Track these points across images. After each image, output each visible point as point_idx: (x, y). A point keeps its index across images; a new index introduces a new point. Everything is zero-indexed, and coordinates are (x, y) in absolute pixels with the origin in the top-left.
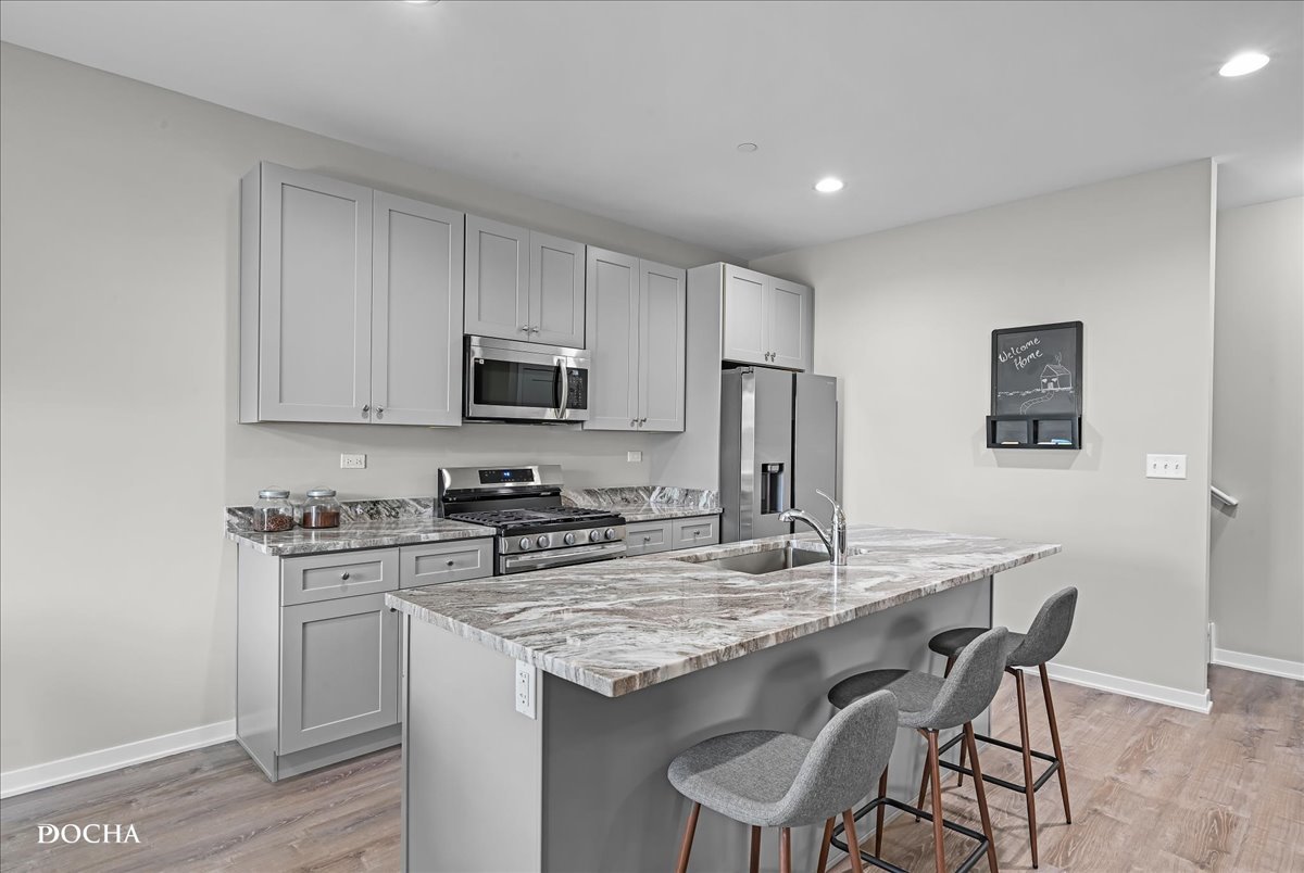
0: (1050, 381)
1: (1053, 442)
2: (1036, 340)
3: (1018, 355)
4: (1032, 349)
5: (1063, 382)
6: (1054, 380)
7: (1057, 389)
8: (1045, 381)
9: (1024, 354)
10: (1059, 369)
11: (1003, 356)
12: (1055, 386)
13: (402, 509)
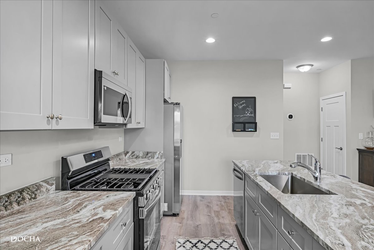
0: (248, 113)
1: (250, 130)
2: (244, 101)
3: (240, 105)
4: (243, 103)
5: (251, 113)
6: (249, 112)
7: (250, 115)
8: (247, 112)
9: (241, 105)
10: (250, 110)
11: (235, 105)
12: (249, 114)
13: (39, 191)
